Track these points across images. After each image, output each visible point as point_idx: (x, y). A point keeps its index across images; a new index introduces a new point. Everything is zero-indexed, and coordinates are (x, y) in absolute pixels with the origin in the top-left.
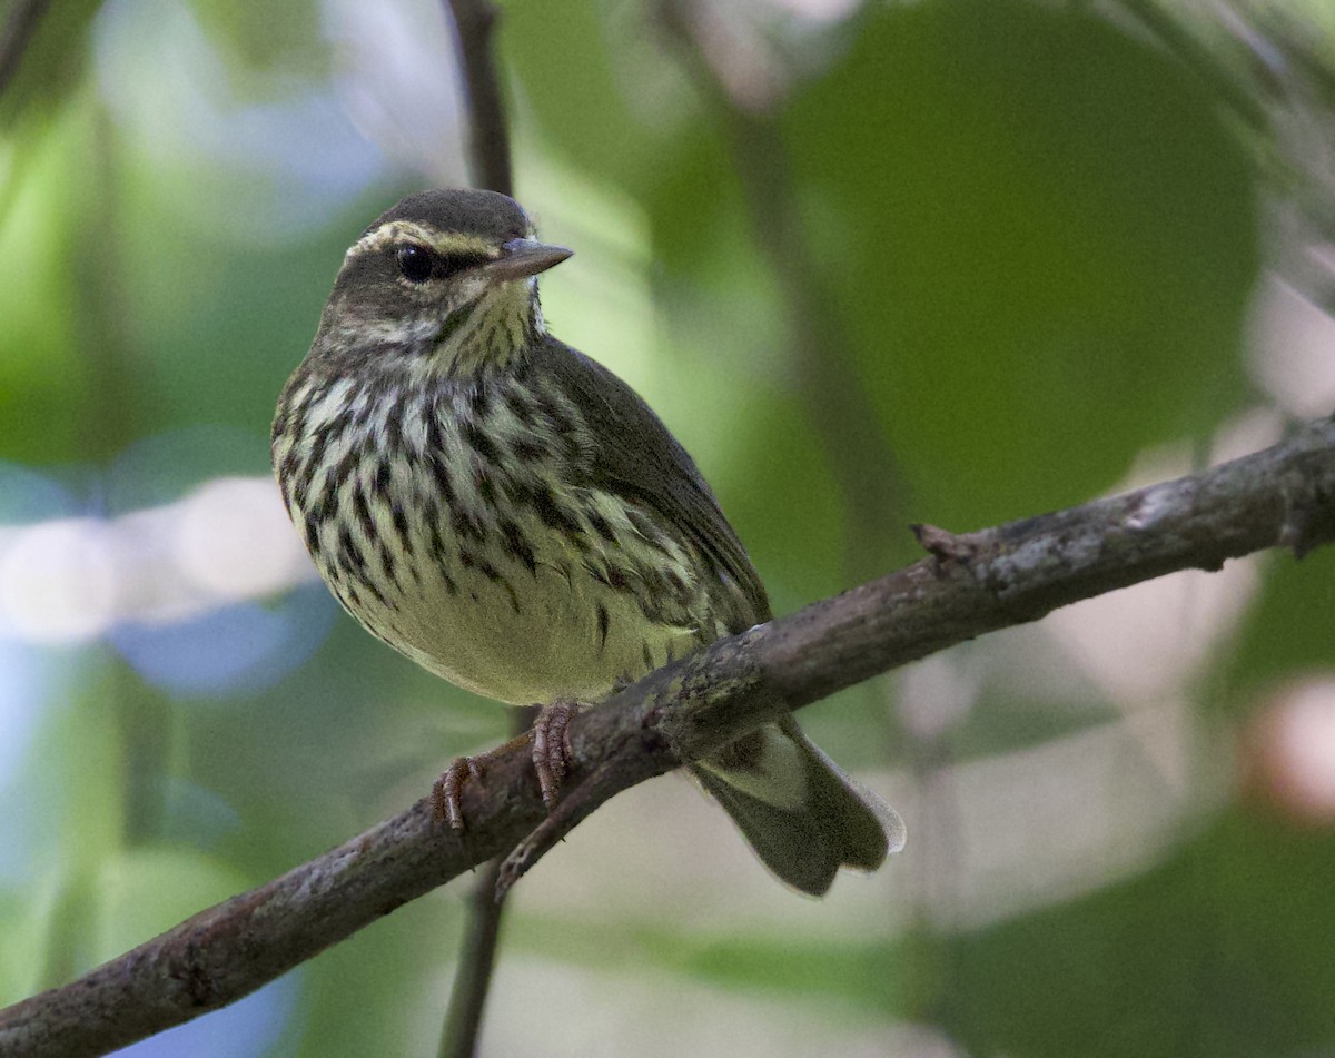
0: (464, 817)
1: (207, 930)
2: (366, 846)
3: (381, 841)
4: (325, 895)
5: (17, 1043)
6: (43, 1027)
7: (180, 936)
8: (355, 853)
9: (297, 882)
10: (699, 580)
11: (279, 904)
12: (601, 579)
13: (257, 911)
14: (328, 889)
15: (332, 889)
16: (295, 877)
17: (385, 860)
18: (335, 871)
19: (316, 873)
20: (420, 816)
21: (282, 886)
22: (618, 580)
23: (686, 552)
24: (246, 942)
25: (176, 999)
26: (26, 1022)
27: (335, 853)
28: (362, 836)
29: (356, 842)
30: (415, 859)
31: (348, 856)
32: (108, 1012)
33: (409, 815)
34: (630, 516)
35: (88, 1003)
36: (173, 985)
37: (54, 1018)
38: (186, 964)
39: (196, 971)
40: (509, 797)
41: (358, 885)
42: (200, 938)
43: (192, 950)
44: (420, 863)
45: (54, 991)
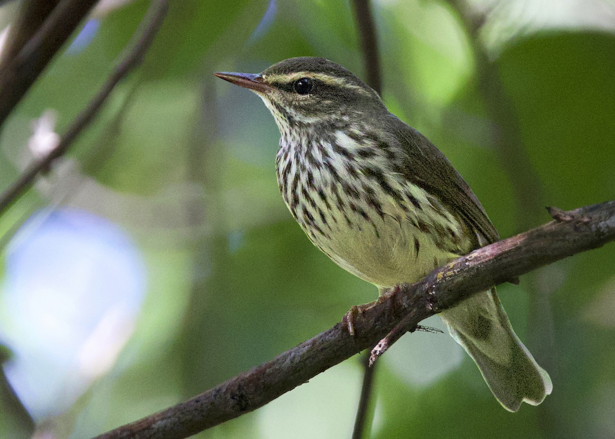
0: (355, 330)
1: (247, 378)
2: (314, 342)
3: (320, 341)
4: (297, 364)
5: (166, 426)
6: (177, 419)
7: (235, 381)
8: (309, 346)
9: (285, 358)
10: (465, 234)
11: (277, 367)
12: (415, 225)
13: (268, 371)
14: (298, 361)
15: (300, 361)
16: (284, 356)
17: (322, 350)
18: (301, 353)
19: (293, 354)
20: (337, 330)
21: (278, 360)
22: (423, 227)
23: (457, 220)
24: (263, 383)
25: (233, 407)
26: (170, 417)
27: (300, 346)
28: (312, 339)
29: (309, 341)
30: (335, 348)
31: (306, 347)
32: (204, 414)
33: (333, 330)
34: (429, 199)
35: (195, 410)
36: (232, 402)
37: (181, 416)
38: (237, 393)
39: (242, 396)
40: (375, 322)
41: (311, 359)
42: (243, 382)
43: (240, 388)
44: (337, 350)
45: (181, 404)
